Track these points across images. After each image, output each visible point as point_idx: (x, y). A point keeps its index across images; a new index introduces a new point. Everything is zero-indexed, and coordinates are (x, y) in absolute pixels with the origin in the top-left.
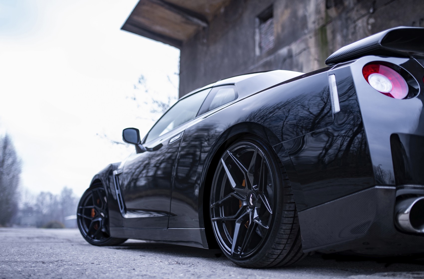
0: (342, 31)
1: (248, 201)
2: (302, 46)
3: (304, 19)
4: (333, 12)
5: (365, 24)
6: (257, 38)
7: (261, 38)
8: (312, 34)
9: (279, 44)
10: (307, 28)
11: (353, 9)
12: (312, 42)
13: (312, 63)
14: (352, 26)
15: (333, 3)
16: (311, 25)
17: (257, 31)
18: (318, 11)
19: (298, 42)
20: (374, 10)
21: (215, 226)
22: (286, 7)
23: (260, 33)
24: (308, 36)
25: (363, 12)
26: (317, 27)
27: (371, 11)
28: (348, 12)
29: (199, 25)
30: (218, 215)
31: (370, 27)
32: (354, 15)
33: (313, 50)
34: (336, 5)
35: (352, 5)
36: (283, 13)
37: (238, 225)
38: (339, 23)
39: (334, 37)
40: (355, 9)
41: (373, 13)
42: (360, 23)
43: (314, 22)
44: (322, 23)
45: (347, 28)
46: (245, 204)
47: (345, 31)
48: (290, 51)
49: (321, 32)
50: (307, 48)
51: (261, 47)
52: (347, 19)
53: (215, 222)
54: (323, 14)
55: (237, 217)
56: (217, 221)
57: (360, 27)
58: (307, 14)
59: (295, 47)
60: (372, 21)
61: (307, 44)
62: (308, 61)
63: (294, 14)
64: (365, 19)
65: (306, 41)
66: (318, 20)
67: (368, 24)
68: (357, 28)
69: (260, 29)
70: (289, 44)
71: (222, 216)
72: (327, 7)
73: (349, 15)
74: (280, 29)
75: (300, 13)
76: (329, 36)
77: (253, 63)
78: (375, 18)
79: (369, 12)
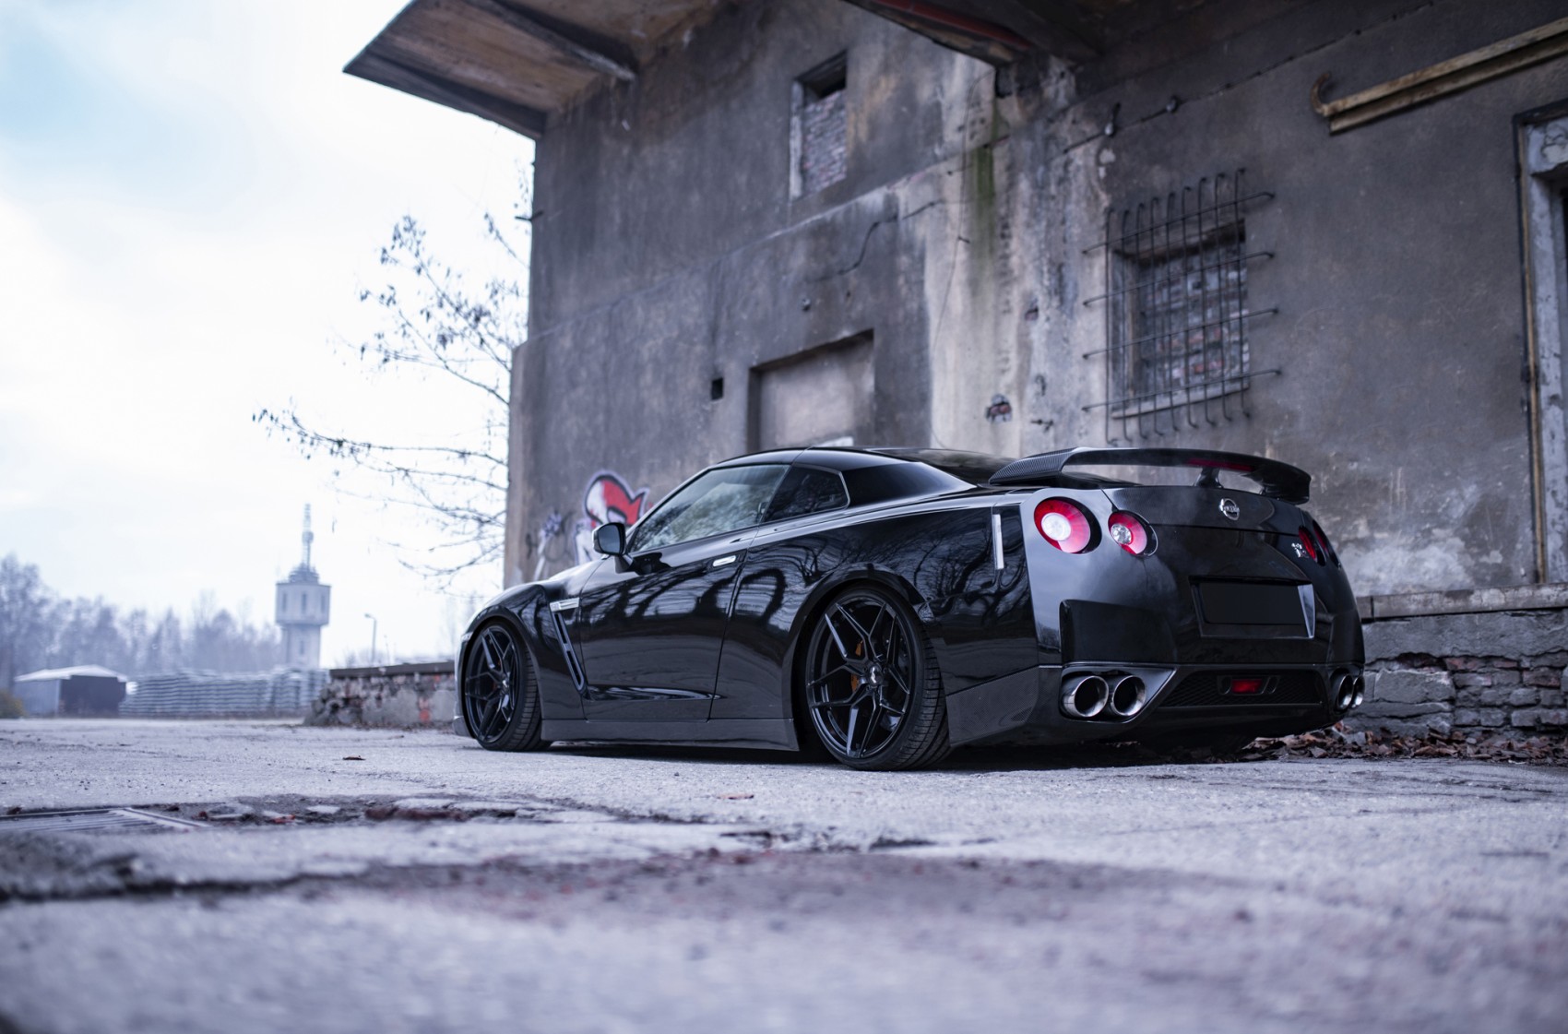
0: (1033, 170)
1: (868, 676)
2: (927, 193)
3: (935, 113)
4: (1013, 110)
5: (1092, 162)
6: (795, 144)
7: (804, 140)
8: (954, 164)
9: (861, 175)
10: (941, 140)
11: (1064, 111)
12: (953, 185)
13: (950, 245)
14: (1060, 160)
15: (1014, 87)
16: (952, 136)
17: (796, 121)
18: (972, 100)
19: (916, 178)
20: (1116, 129)
21: (816, 715)
22: (886, 68)
23: (805, 131)
24: (943, 168)
25: (1089, 129)
26: (970, 145)
27: (1108, 131)
28: (1051, 121)
29: (607, 74)
30: (819, 698)
31: (1102, 172)
32: (1064, 130)
33: (955, 209)
34: (1021, 91)
35: (1062, 101)
36: (874, 86)
37: (854, 713)
38: (1026, 146)
39: (1012, 184)
40: (1070, 117)
41: (1112, 135)
42: (1080, 157)
43: (961, 128)
44: (982, 136)
45: (1047, 164)
46: (863, 682)
47: (1041, 170)
48: (891, 202)
49: (980, 160)
50: (938, 202)
51: (803, 172)
52: (1050, 139)
53: (817, 710)
54: (987, 111)
55: (852, 701)
56: (820, 708)
57: (1078, 169)
58: (944, 102)
59: (906, 193)
60: (1108, 156)
61: (939, 190)
62: (942, 239)
63: (907, 94)
64: (1092, 147)
65: (935, 180)
66: (973, 123)
67: (1098, 163)
68: (1071, 168)
69: (804, 118)
70: (888, 178)
71: (826, 698)
72: (999, 93)
73: (1053, 127)
74: (863, 134)
75: (925, 93)
76: (1000, 179)
77: (782, 222)
78: (1117, 151)
79: (1102, 133)
